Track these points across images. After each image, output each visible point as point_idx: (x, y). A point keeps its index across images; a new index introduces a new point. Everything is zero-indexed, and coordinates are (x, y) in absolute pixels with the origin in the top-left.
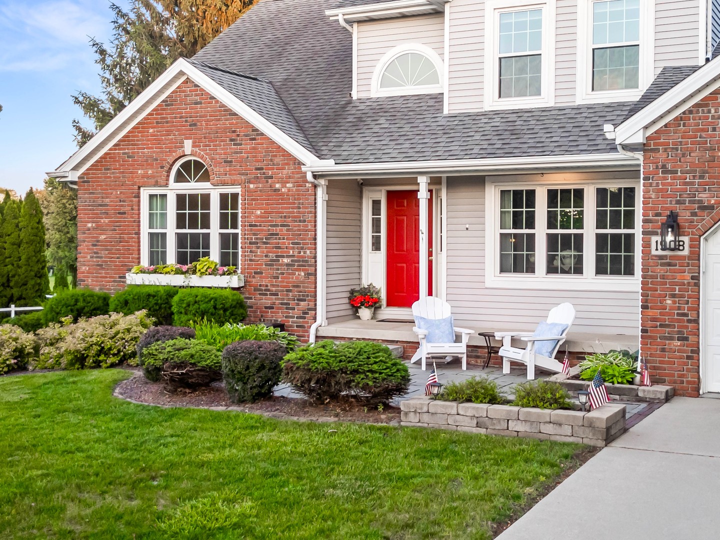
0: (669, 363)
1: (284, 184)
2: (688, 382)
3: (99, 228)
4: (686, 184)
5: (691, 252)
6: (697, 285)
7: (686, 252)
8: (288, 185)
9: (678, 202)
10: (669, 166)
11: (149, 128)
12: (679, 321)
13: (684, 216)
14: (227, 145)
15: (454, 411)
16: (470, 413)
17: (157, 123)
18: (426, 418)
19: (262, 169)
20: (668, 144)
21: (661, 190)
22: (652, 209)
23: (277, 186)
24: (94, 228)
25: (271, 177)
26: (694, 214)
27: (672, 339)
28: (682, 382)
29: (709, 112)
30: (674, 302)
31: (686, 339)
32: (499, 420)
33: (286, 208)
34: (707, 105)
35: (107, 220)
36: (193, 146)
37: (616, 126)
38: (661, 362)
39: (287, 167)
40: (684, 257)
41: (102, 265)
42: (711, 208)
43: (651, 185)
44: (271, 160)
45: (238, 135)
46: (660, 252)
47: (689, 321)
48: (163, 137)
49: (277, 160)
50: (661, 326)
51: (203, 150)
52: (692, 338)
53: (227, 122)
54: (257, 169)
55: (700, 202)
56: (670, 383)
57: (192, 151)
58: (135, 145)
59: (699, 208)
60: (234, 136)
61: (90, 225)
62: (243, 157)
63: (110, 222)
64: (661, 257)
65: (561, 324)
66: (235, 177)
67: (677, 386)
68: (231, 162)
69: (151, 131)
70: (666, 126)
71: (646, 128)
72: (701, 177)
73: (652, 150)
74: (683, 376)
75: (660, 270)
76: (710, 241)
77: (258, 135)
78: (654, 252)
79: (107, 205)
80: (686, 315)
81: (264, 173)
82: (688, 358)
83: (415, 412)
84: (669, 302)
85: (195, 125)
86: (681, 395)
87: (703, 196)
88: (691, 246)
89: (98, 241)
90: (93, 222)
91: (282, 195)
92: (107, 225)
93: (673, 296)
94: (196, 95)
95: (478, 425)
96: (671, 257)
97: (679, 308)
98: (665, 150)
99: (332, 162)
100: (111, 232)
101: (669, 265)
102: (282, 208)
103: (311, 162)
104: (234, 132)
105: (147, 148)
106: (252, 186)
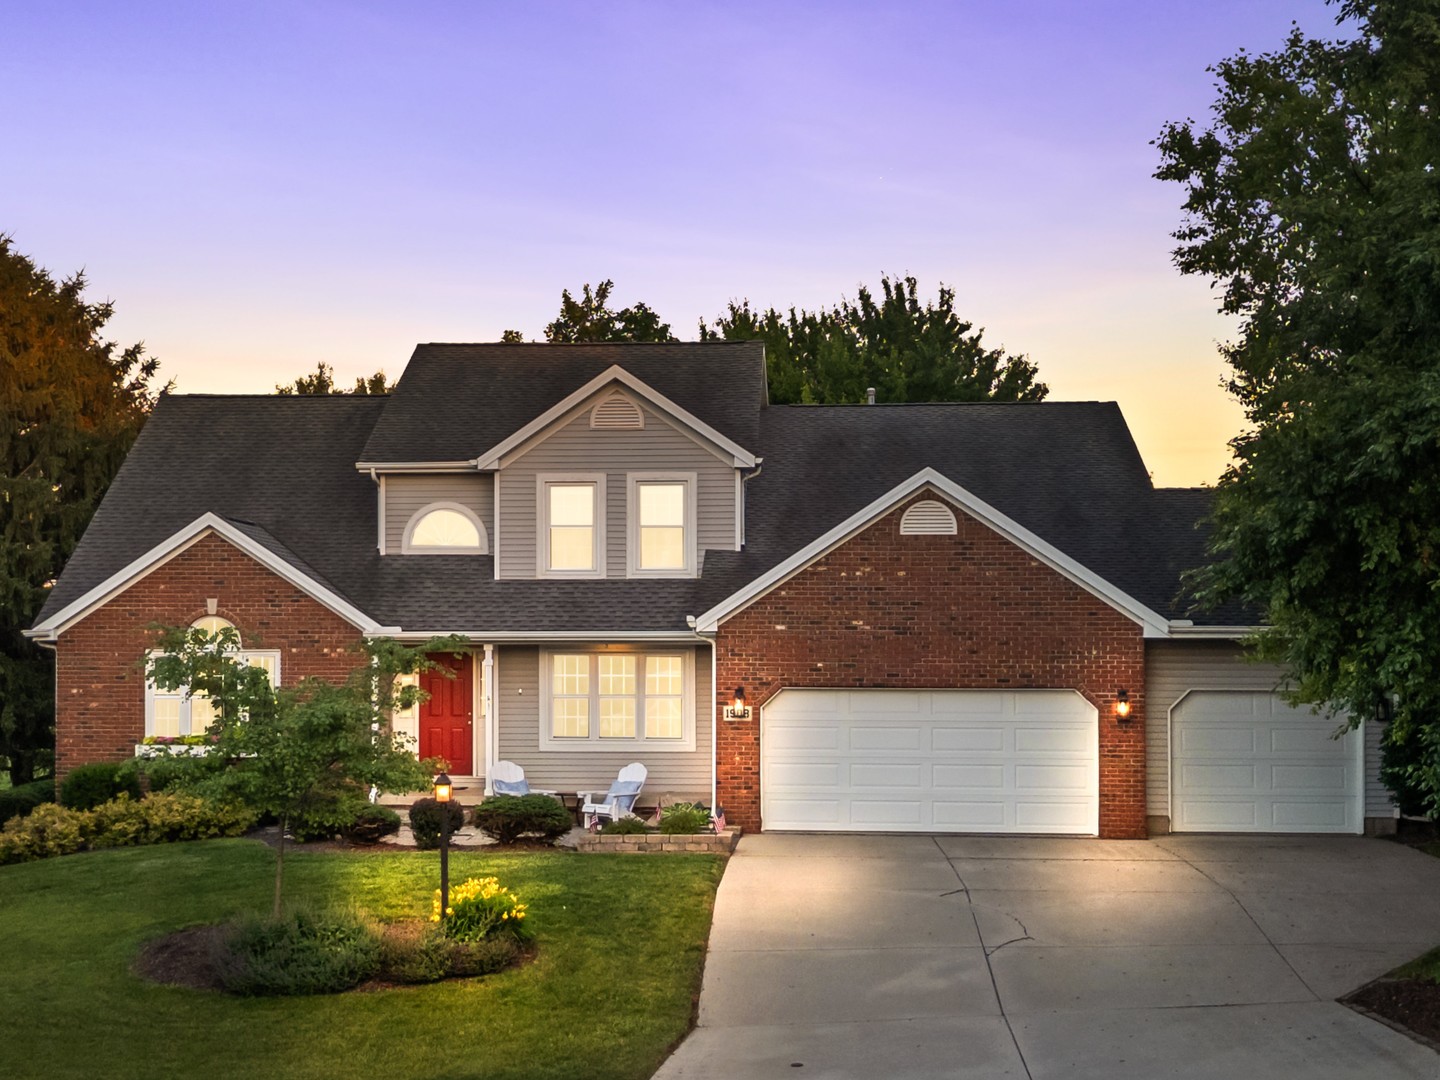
0: (737, 807)
1: (333, 648)
2: (752, 822)
3: (88, 694)
4: (749, 664)
5: (754, 718)
6: (759, 744)
7: (750, 719)
8: (338, 650)
9: (743, 679)
10: (736, 650)
11: (159, 583)
12: (745, 774)
13: (749, 689)
14: (262, 606)
15: (621, 840)
16: (633, 841)
17: (171, 578)
18: (598, 847)
19: (307, 632)
20: (735, 632)
21: (730, 669)
22: (724, 684)
23: (326, 650)
24: (81, 695)
25: (318, 642)
26: (755, 689)
27: (739, 788)
28: (748, 823)
29: (766, 608)
30: (742, 759)
31: (751, 788)
32: (655, 845)
33: (334, 674)
34: (764, 603)
35: (100, 686)
36: (218, 606)
37: (696, 617)
38: (731, 807)
39: (337, 631)
40: (748, 723)
41: (92, 737)
42: (768, 684)
43: (722, 664)
44: (318, 624)
45: (277, 596)
46: (730, 719)
47: (753, 773)
48: (179, 595)
49: (324, 624)
50: (732, 778)
51: (231, 610)
52: (755, 787)
53: (264, 581)
54: (300, 632)
55: (761, 679)
56: (739, 824)
57: (218, 611)
58: (140, 601)
59: (760, 684)
60: (271, 597)
61: (75, 691)
62: (283, 619)
63: (104, 687)
64: (731, 723)
65: (635, 782)
66: (272, 641)
67: (745, 826)
68: (268, 623)
69: (162, 587)
70: (733, 618)
71: (718, 620)
72: (761, 660)
73: (723, 637)
74: (749, 817)
75: (730, 733)
76: (766, 709)
77: (301, 596)
78: (725, 719)
79: (99, 669)
80: (750, 769)
81: (309, 637)
82: (753, 803)
83: (589, 843)
84: (737, 759)
85: (221, 583)
86: (750, 833)
87: (762, 675)
88: (754, 714)
89: (87, 709)
90: (79, 687)
91: (333, 659)
92: (100, 691)
93: (741, 754)
94: (223, 551)
95: (639, 849)
96: (739, 723)
97: (746, 763)
98: (733, 637)
99: (399, 629)
100: (105, 699)
101: (738, 729)
102: (331, 674)
103: (371, 628)
104: (272, 592)
105: (156, 606)
106: (294, 650)
